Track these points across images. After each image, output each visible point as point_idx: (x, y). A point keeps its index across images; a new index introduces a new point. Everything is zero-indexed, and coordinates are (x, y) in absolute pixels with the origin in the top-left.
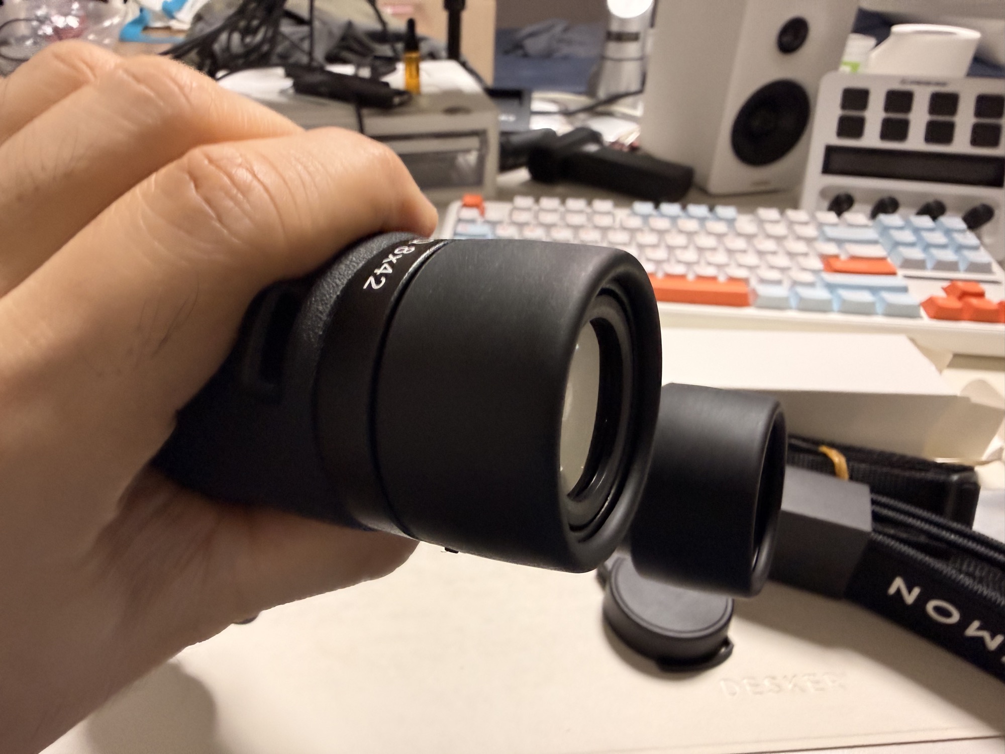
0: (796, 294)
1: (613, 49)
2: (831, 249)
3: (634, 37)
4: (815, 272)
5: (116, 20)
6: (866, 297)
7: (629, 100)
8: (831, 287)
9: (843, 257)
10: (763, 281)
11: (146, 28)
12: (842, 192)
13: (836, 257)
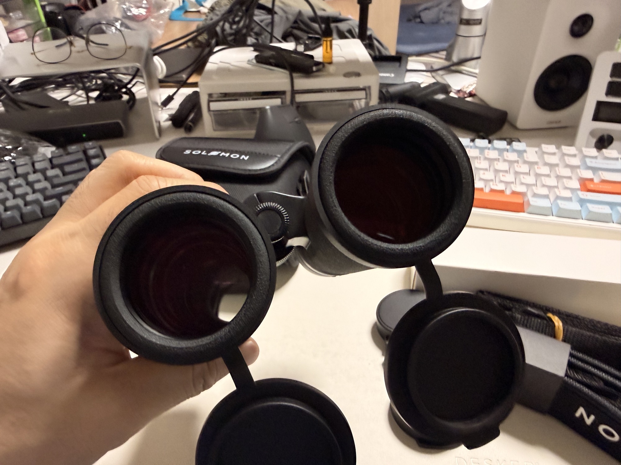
0: (558, 205)
1: (463, 30)
2: (588, 174)
3: (478, 22)
4: (573, 190)
5: (167, 10)
6: (606, 210)
7: (473, 63)
8: (582, 202)
9: (596, 180)
10: (535, 195)
11: (187, 12)
12: (605, 133)
13: (592, 180)
